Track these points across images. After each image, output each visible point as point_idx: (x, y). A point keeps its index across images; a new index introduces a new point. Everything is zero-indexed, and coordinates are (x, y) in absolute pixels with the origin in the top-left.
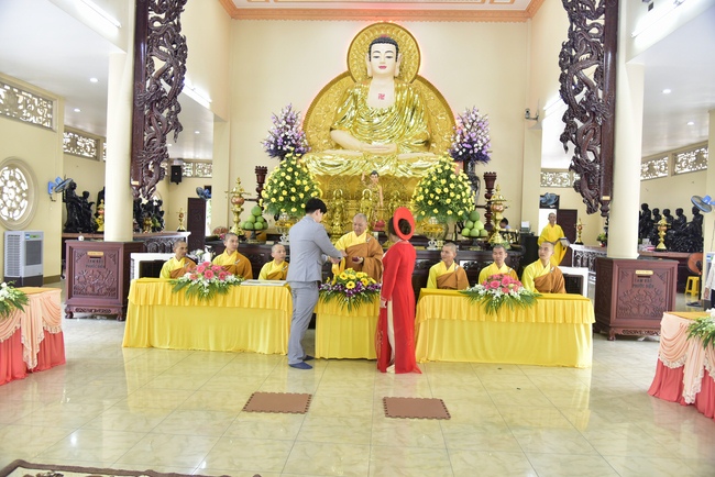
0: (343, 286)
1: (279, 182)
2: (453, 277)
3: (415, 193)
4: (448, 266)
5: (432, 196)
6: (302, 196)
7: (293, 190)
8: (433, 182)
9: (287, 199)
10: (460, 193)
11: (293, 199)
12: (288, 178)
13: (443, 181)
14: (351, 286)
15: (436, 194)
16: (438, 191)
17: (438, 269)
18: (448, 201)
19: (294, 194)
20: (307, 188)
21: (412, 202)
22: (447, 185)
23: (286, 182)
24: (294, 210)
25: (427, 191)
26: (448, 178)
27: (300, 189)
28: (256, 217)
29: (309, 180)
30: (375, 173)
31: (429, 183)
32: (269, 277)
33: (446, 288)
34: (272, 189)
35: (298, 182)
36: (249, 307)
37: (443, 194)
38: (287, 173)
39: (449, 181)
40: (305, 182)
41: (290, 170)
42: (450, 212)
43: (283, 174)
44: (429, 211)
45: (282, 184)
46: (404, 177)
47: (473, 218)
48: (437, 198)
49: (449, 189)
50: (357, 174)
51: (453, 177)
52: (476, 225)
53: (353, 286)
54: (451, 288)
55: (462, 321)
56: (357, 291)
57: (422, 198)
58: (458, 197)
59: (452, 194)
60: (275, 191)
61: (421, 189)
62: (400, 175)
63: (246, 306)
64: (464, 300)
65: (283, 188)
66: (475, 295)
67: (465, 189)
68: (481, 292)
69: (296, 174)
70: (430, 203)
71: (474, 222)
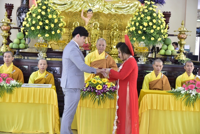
0: (94, 88)
1: (37, 16)
2: (160, 82)
3: (129, 25)
4: (157, 75)
5: (141, 27)
6: (52, 26)
7: (47, 22)
8: (141, 18)
9: (43, 28)
10: (159, 26)
11: (47, 28)
12: (43, 13)
13: (149, 18)
14: (99, 88)
15: (144, 26)
16: (145, 24)
17: (150, 77)
18: (152, 31)
19: (47, 25)
20: (56, 21)
21: (126, 31)
22: (151, 21)
23: (42, 16)
24: (47, 35)
25: (137, 24)
26: (151, 15)
27: (51, 21)
28: (20, 40)
29: (57, 15)
30: (90, 10)
31: (139, 19)
32: (36, 82)
33: (155, 89)
34: (32, 21)
35: (50, 16)
36: (28, 102)
37: (149, 26)
38: (42, 10)
39: (153, 18)
40: (55, 16)
41: (44, 7)
42: (152, 39)
43: (40, 10)
44: (139, 37)
45: (39, 17)
46: (110, 14)
47: (167, 43)
48: (145, 29)
49: (153, 23)
50: (78, 11)
51: (155, 15)
52: (169, 48)
53: (101, 88)
54: (159, 89)
55: (171, 111)
56: (104, 91)
57: (134, 28)
58: (158, 28)
59: (154, 27)
60: (34, 22)
61: (133, 23)
62: (106, 12)
63: (25, 101)
64: (172, 98)
65: (39, 20)
66: (178, 94)
67: (162, 23)
68: (183, 92)
69: (49, 10)
70: (140, 32)
71: (168, 45)
